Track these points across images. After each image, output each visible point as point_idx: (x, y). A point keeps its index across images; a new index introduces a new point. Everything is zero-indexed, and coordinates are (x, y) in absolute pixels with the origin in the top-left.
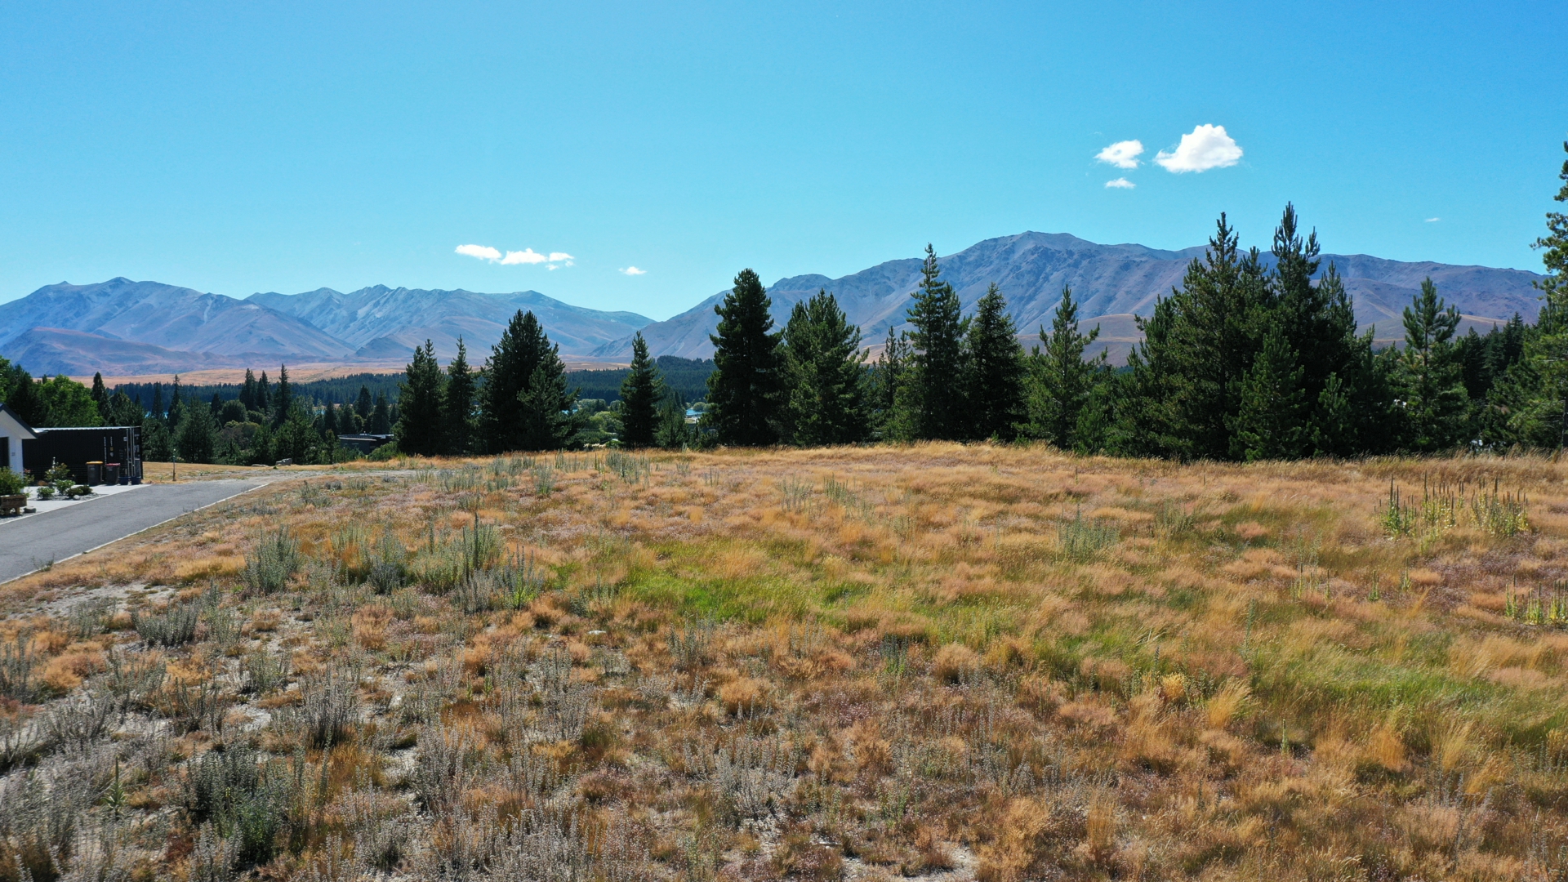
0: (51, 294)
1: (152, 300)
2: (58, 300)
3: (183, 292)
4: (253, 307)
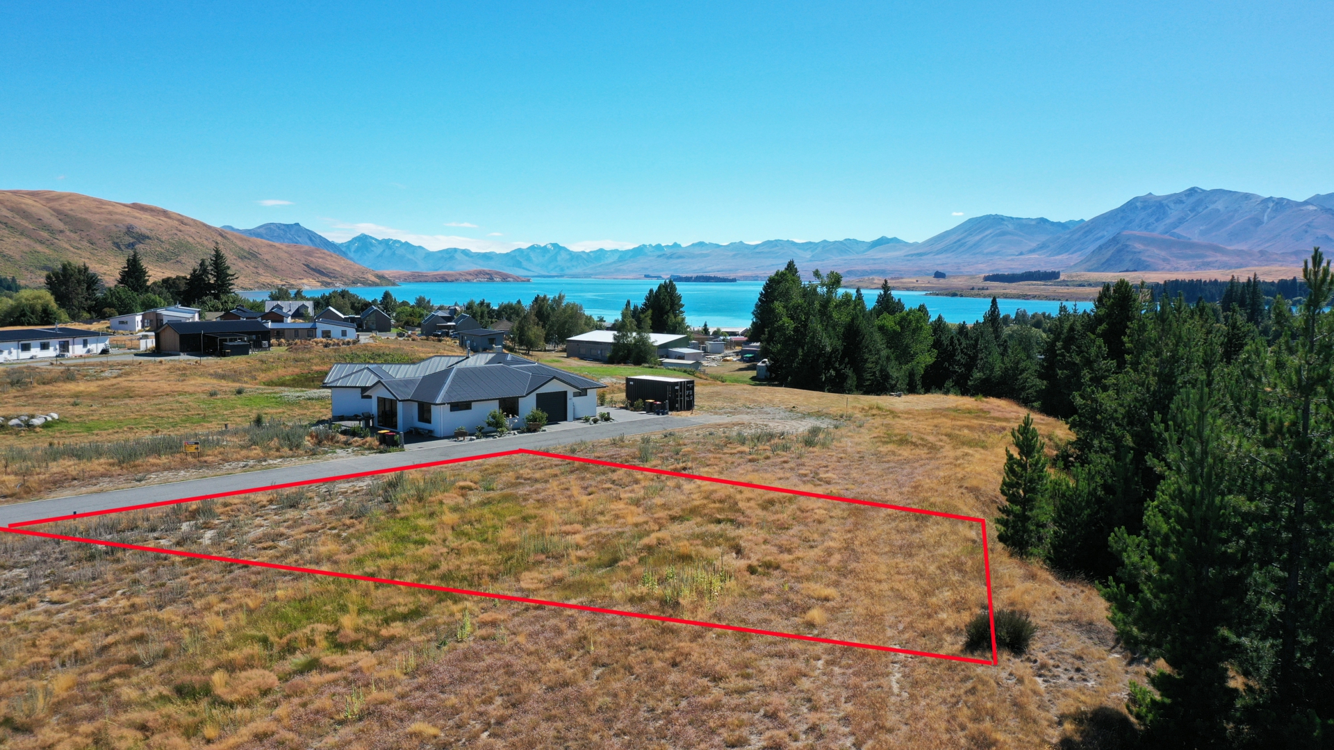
0: (1138, 204)
1: (1220, 205)
2: (1144, 208)
3: (1247, 197)
4: (1311, 208)
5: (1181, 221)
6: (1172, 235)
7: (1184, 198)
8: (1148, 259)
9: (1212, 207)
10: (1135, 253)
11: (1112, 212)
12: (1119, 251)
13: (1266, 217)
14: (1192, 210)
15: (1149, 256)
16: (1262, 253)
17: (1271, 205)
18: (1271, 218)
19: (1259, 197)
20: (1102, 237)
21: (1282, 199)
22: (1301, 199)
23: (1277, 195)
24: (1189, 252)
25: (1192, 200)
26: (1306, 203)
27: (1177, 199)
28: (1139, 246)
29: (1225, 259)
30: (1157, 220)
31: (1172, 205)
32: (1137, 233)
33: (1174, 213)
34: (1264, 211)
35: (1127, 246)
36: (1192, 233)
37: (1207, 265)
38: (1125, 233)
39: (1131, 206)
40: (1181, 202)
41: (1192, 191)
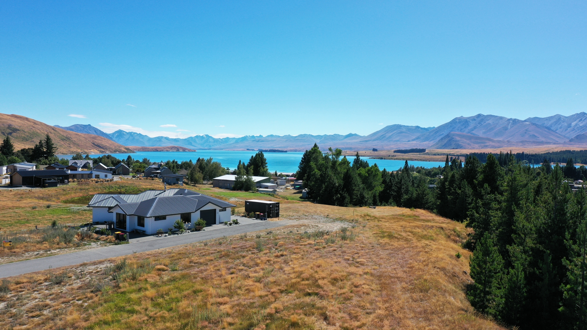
0: (457, 121)
1: (490, 121)
2: (460, 122)
3: (501, 118)
4: (527, 123)
5: (475, 128)
6: (472, 134)
7: (476, 118)
8: (462, 144)
9: (487, 122)
10: (456, 141)
11: (446, 124)
12: (450, 140)
13: (509, 127)
14: (479, 123)
15: (462, 143)
16: (508, 141)
17: (511, 121)
18: (511, 127)
19: (506, 118)
20: (443, 134)
21: (516, 119)
22: (523, 119)
23: (513, 118)
24: (479, 141)
25: (479, 119)
26: (525, 121)
27: (473, 119)
28: (458, 138)
29: (493, 144)
30: (465, 127)
31: (471, 121)
32: (457, 132)
33: (472, 125)
34: (508, 124)
35: (453, 138)
36: (480, 133)
37: (486, 147)
38: (452, 133)
39: (454, 121)
40: (475, 120)
41: (479, 116)
